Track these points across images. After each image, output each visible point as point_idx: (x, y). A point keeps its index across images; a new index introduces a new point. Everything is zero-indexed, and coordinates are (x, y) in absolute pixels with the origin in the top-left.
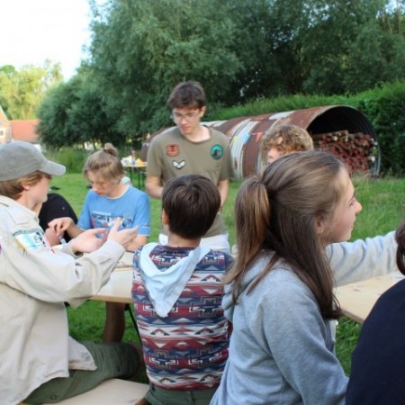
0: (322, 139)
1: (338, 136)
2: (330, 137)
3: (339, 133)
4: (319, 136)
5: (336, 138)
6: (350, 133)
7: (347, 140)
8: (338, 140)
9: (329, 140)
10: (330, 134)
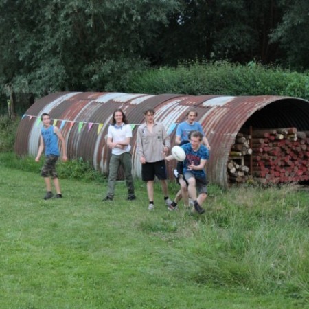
0: (264, 138)
1: (284, 134)
2: (274, 135)
3: (285, 130)
4: (261, 132)
5: (281, 137)
6: (299, 130)
7: (296, 139)
8: (284, 139)
9: (273, 138)
10: (275, 132)
